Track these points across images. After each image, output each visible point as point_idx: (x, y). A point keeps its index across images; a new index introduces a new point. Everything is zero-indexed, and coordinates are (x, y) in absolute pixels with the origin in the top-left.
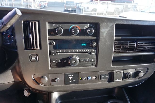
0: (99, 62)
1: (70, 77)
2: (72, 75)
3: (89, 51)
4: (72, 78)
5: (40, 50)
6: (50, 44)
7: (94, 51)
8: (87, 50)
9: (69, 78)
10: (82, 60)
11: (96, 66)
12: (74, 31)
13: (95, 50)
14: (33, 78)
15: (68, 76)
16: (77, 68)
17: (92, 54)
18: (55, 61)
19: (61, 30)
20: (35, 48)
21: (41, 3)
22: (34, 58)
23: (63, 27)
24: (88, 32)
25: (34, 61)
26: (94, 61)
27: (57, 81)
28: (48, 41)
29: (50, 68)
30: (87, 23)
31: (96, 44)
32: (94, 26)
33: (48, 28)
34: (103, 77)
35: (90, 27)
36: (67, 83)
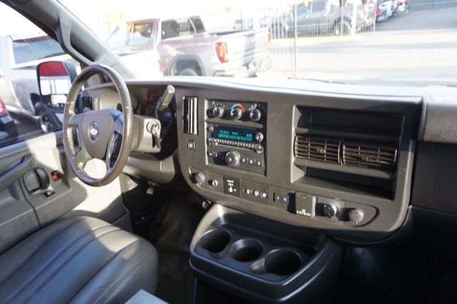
1: (231, 183)
2: (233, 182)
3: (253, 146)
4: (233, 185)
5: (197, 136)
6: (208, 129)
7: (260, 147)
8: (251, 146)
9: (229, 184)
10: (243, 160)
11: (265, 174)
12: (233, 114)
13: (263, 146)
14: (190, 173)
15: (228, 181)
16: (238, 171)
17: (258, 152)
18: (211, 155)
20: (191, 132)
21: (383, 6)
22: (191, 145)
23: (224, 107)
24: (251, 116)
25: (191, 149)
26: (261, 165)
27: (214, 184)
28: (206, 125)
29: (207, 163)
30: (254, 103)
31: (262, 137)
32: (263, 107)
33: (206, 107)
34: (278, 198)
35: (257, 108)
36: (226, 191)
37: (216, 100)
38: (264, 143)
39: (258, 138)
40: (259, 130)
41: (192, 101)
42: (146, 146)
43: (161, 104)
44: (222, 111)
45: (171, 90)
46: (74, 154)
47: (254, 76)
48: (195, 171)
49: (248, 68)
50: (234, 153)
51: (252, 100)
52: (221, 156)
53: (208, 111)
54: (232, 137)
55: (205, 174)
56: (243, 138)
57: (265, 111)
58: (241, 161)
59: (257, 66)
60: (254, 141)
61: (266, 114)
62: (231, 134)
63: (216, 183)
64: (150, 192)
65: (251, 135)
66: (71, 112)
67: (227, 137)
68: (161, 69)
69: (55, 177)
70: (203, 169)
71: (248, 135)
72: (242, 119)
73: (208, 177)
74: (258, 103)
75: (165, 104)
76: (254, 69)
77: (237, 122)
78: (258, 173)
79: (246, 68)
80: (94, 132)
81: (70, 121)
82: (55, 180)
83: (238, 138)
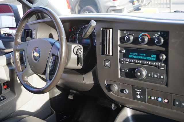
0: (169, 80)
2: (140, 90)
3: (157, 64)
4: (140, 93)
5: (112, 56)
6: (120, 51)
7: (163, 65)
8: (155, 64)
9: (137, 92)
10: (149, 74)
11: (167, 85)
12: (141, 40)
13: (165, 64)
14: (106, 84)
15: (136, 90)
16: (145, 83)
17: (161, 68)
18: (123, 70)
19: (129, 38)
20: (108, 54)
22: (107, 64)
23: (133, 35)
24: (156, 42)
25: (107, 66)
26: (163, 79)
27: (125, 92)
28: (119, 48)
29: (120, 76)
30: (157, 32)
31: (165, 57)
32: (165, 35)
33: (119, 35)
34: (177, 103)
35: (160, 35)
36: (135, 97)
37: (127, 30)
38: (166, 62)
39: (161, 58)
40: (162, 52)
41: (108, 31)
42: (73, 64)
43: (86, 33)
44: (132, 38)
45: (94, 23)
46: (21, 70)
47: (138, 9)
48: (110, 82)
49: (133, 4)
50: (142, 69)
51: (156, 30)
52: (131, 71)
53: (121, 38)
54: (140, 57)
55: (118, 85)
56: (148, 58)
57: (167, 38)
58: (147, 75)
59: (140, 2)
60: (158, 60)
61: (168, 40)
62: (138, 55)
63: (126, 91)
64: (70, 97)
65: (155, 56)
66: (19, 40)
67: (135, 57)
68: (69, 7)
69: (5, 87)
70: (117, 81)
71: (152, 56)
72: (148, 44)
73: (120, 87)
74: (161, 32)
75: (88, 34)
76: (138, 4)
77: (144, 46)
78: (161, 84)
79: (131, 4)
80: (36, 54)
81: (18, 47)
82: (5, 89)
83: (145, 58)
